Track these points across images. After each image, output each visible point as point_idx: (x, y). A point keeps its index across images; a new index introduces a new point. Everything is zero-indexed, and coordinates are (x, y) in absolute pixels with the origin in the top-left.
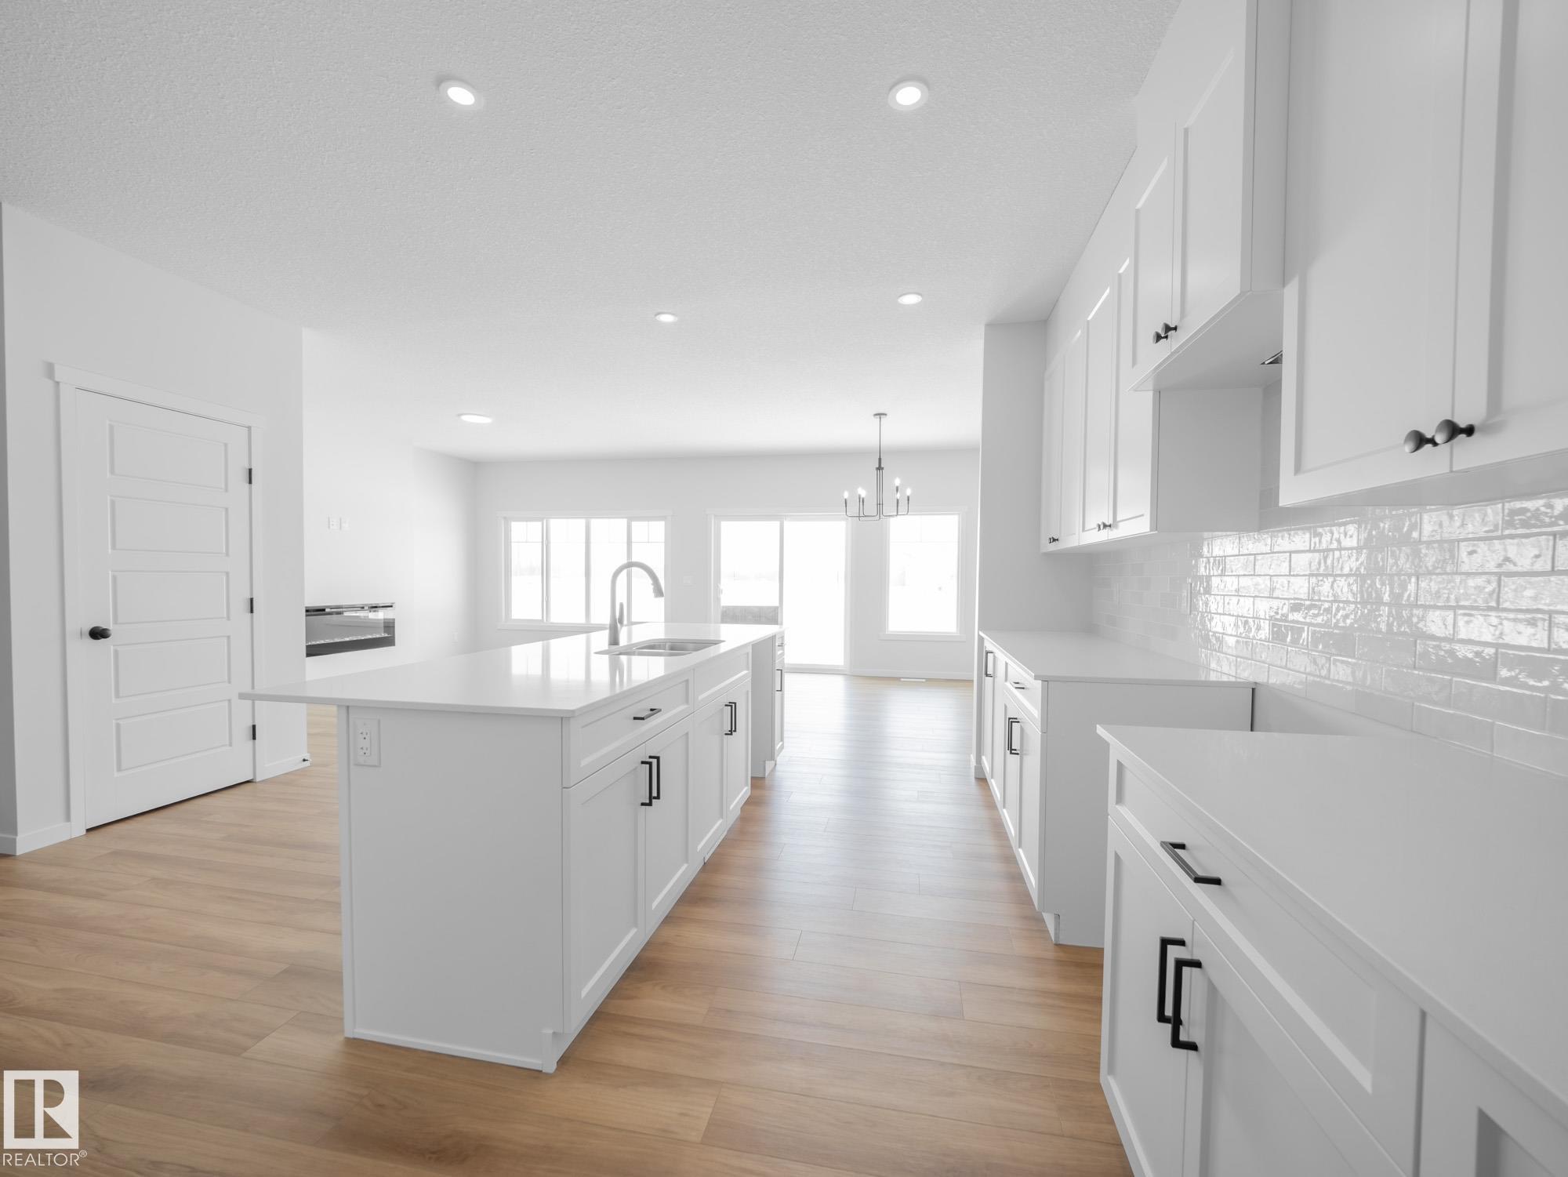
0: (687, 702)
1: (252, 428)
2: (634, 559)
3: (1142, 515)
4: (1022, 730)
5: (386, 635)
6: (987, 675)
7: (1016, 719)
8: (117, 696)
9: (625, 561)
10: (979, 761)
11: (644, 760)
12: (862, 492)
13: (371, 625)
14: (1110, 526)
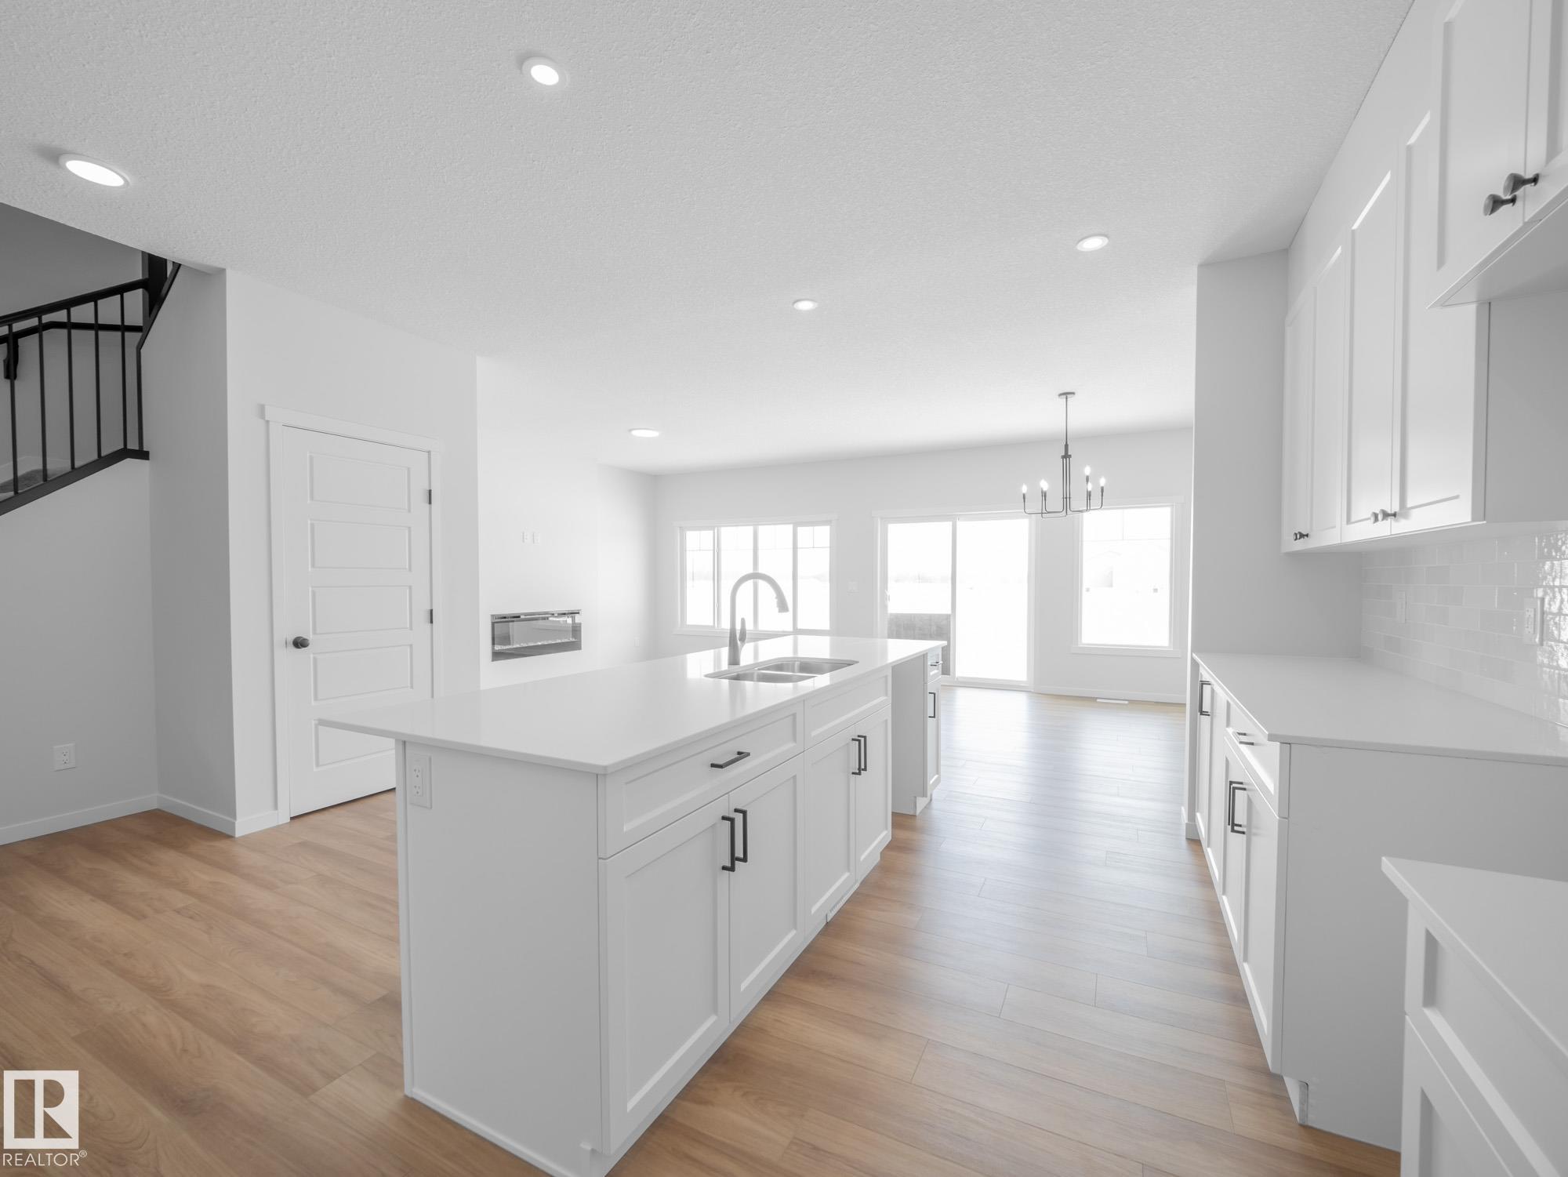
0: (795, 740)
1: (432, 453)
2: (761, 570)
3: (1457, 497)
4: (1250, 801)
5: (574, 640)
6: (1202, 713)
7: (1241, 783)
8: (316, 699)
9: (750, 571)
10: (1192, 817)
11: (727, 815)
12: (1044, 485)
13: (559, 630)
14: (1394, 515)
